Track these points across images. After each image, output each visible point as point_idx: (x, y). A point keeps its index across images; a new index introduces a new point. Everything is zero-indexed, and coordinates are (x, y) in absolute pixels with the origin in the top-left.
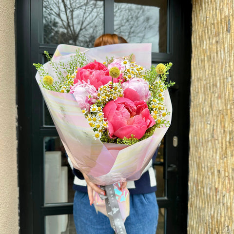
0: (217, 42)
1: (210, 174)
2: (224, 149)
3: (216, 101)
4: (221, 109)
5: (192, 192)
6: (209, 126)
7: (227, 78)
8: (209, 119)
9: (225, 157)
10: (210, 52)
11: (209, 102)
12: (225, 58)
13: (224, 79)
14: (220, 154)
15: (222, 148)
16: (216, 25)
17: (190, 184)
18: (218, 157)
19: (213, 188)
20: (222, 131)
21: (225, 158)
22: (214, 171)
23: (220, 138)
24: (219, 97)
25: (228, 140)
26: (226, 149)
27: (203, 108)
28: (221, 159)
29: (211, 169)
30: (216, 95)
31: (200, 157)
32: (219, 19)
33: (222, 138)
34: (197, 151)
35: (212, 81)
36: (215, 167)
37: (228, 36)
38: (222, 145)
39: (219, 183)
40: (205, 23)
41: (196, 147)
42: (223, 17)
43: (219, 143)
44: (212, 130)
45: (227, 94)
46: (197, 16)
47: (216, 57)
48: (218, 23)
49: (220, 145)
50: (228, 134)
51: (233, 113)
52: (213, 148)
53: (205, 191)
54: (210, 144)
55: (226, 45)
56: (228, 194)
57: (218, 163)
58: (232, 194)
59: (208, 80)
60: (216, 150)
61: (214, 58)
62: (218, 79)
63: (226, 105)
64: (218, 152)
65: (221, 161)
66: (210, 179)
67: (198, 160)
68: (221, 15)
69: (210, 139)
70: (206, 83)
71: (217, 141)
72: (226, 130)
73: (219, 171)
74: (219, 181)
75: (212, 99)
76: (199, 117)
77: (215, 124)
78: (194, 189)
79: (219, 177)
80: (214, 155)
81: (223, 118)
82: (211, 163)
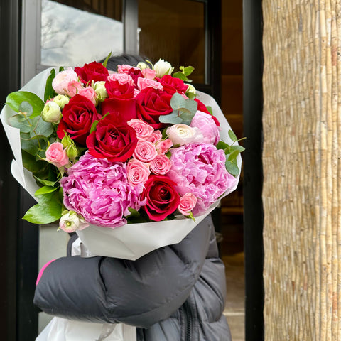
0: (289, 46)
1: (286, 258)
2: (300, 217)
3: (290, 139)
4: (295, 152)
5: (268, 289)
6: (283, 179)
7: (300, 103)
8: (283, 169)
9: (302, 230)
10: (283, 64)
11: (283, 141)
12: (297, 71)
13: (297, 103)
14: (296, 225)
15: (298, 215)
16: (287, 19)
17: (266, 276)
18: (294, 231)
19: (290, 283)
20: (297, 187)
21: (302, 232)
22: (290, 254)
23: (295, 200)
24: (293, 133)
25: (303, 202)
26: (302, 217)
27: (276, 151)
28: (298, 233)
29: (287, 250)
30: (290, 129)
31: (275, 231)
32: (291, 11)
33: (298, 199)
34: (271, 220)
35: (285, 107)
36: (291, 247)
37: (300, 36)
38: (298, 211)
39: (296, 274)
40: (276, 16)
41: (271, 214)
42: (294, 7)
43: (294, 208)
44: (286, 186)
45: (301, 127)
46: (268, 6)
47: (288, 69)
48: (289, 17)
49: (296, 211)
50: (303, 192)
51: (308, 159)
52: (288, 215)
53: (281, 287)
54: (285, 208)
55: (298, 51)
56: (305, 292)
57: (294, 240)
58: (310, 292)
59: (281, 106)
60: (292, 218)
61: (287, 71)
62: (291, 103)
63: (300, 145)
64: (294, 222)
65: (298, 237)
66: (287, 267)
67: (272, 235)
68: (292, 4)
69: (284, 200)
70: (279, 111)
71: (292, 204)
72: (302, 185)
73: (296, 253)
74: (296, 270)
75: (286, 137)
76: (273, 166)
77: (290, 177)
78: (270, 283)
79: (296, 264)
80: (290, 226)
81: (298, 166)
82: (286, 240)
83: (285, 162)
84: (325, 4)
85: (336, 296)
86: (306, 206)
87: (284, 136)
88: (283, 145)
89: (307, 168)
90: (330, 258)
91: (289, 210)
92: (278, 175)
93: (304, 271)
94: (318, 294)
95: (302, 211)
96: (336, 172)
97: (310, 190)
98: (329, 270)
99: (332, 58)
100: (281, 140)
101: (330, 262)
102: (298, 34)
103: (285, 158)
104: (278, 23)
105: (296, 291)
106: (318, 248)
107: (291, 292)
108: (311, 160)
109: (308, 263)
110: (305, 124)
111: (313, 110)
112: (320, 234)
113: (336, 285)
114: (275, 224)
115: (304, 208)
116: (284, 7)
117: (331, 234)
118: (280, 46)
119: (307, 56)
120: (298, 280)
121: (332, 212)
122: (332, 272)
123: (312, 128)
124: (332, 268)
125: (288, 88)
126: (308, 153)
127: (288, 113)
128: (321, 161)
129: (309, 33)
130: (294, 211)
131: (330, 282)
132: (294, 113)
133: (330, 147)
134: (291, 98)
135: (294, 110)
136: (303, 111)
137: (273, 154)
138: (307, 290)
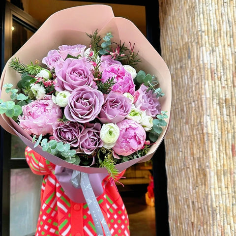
0: (181, 67)
1: (186, 207)
2: (195, 177)
3: (184, 127)
4: (189, 135)
5: (173, 231)
6: (181, 153)
7: (191, 103)
8: (180, 147)
9: (197, 186)
10: (177, 78)
11: (179, 128)
12: (188, 83)
13: (189, 104)
14: (193, 183)
15: (194, 176)
16: (179, 50)
17: (171, 222)
18: (191, 187)
19: (190, 223)
20: (192, 158)
21: (197, 188)
22: (189, 204)
23: (191, 166)
24: (187, 123)
25: (197, 168)
26: (197, 178)
27: (174, 135)
28: (194, 189)
29: (186, 201)
30: (184, 121)
31: (176, 189)
32: (182, 45)
33: (193, 166)
34: (173, 182)
35: (179, 106)
36: (190, 198)
37: (189, 62)
38: (193, 173)
39: (194, 217)
40: (171, 48)
41: (173, 178)
42: (184, 43)
43: (190, 171)
44: (183, 158)
45: (192, 119)
46: (164, 41)
47: (181, 82)
48: (180, 49)
49: (192, 174)
50: (197, 161)
51: (199, 139)
52: (186, 177)
53: (183, 227)
54: (183, 173)
55: (188, 71)
56: (202, 228)
57: (191, 193)
58: (205, 227)
59: (177, 105)
60: (189, 179)
61: (180, 83)
62: (184, 104)
63: (192, 130)
64: (191, 181)
65: (194, 191)
66: (187, 213)
67: (175, 192)
68: (183, 41)
69: (182, 168)
70: (176, 109)
71: (188, 170)
72: (195, 156)
73: (193, 202)
74: (194, 214)
75: (182, 125)
76: (172, 145)
77: (186, 151)
78: (174, 226)
79: (194, 210)
80: (188, 185)
81: (192, 144)
82: (186, 194)
83: (182, 142)
84: (205, 43)
85: (223, 228)
86: (199, 170)
87: (180, 125)
88: (179, 131)
89: (198, 145)
90: (218, 203)
91: (187, 174)
92: (177, 150)
93: (200, 213)
94: (212, 227)
95: (197, 173)
96: (218, 147)
97: (202, 160)
98: (218, 211)
99: (212, 76)
100: (178, 127)
101: (218, 206)
102: (188, 60)
103: (181, 139)
104: (172, 52)
105: (195, 228)
106: (209, 197)
107: (191, 230)
108: (201, 140)
109: (203, 208)
110: (196, 117)
111: (201, 108)
112: (210, 188)
113: (222, 221)
114: (176, 184)
115: (197, 171)
116: (176, 43)
117: (217, 188)
118: (174, 67)
119: (195, 74)
120: (196, 221)
121: (217, 172)
122: (219, 212)
123: (201, 119)
124: (220, 210)
125: (182, 93)
126: (198, 136)
127: (182, 110)
128: (208, 140)
129: (196, 60)
130: (190, 174)
131: (218, 219)
132: (187, 110)
133: (213, 131)
134: (184, 100)
135: (186, 108)
136: (194, 109)
137: (172, 137)
138: (203, 226)
